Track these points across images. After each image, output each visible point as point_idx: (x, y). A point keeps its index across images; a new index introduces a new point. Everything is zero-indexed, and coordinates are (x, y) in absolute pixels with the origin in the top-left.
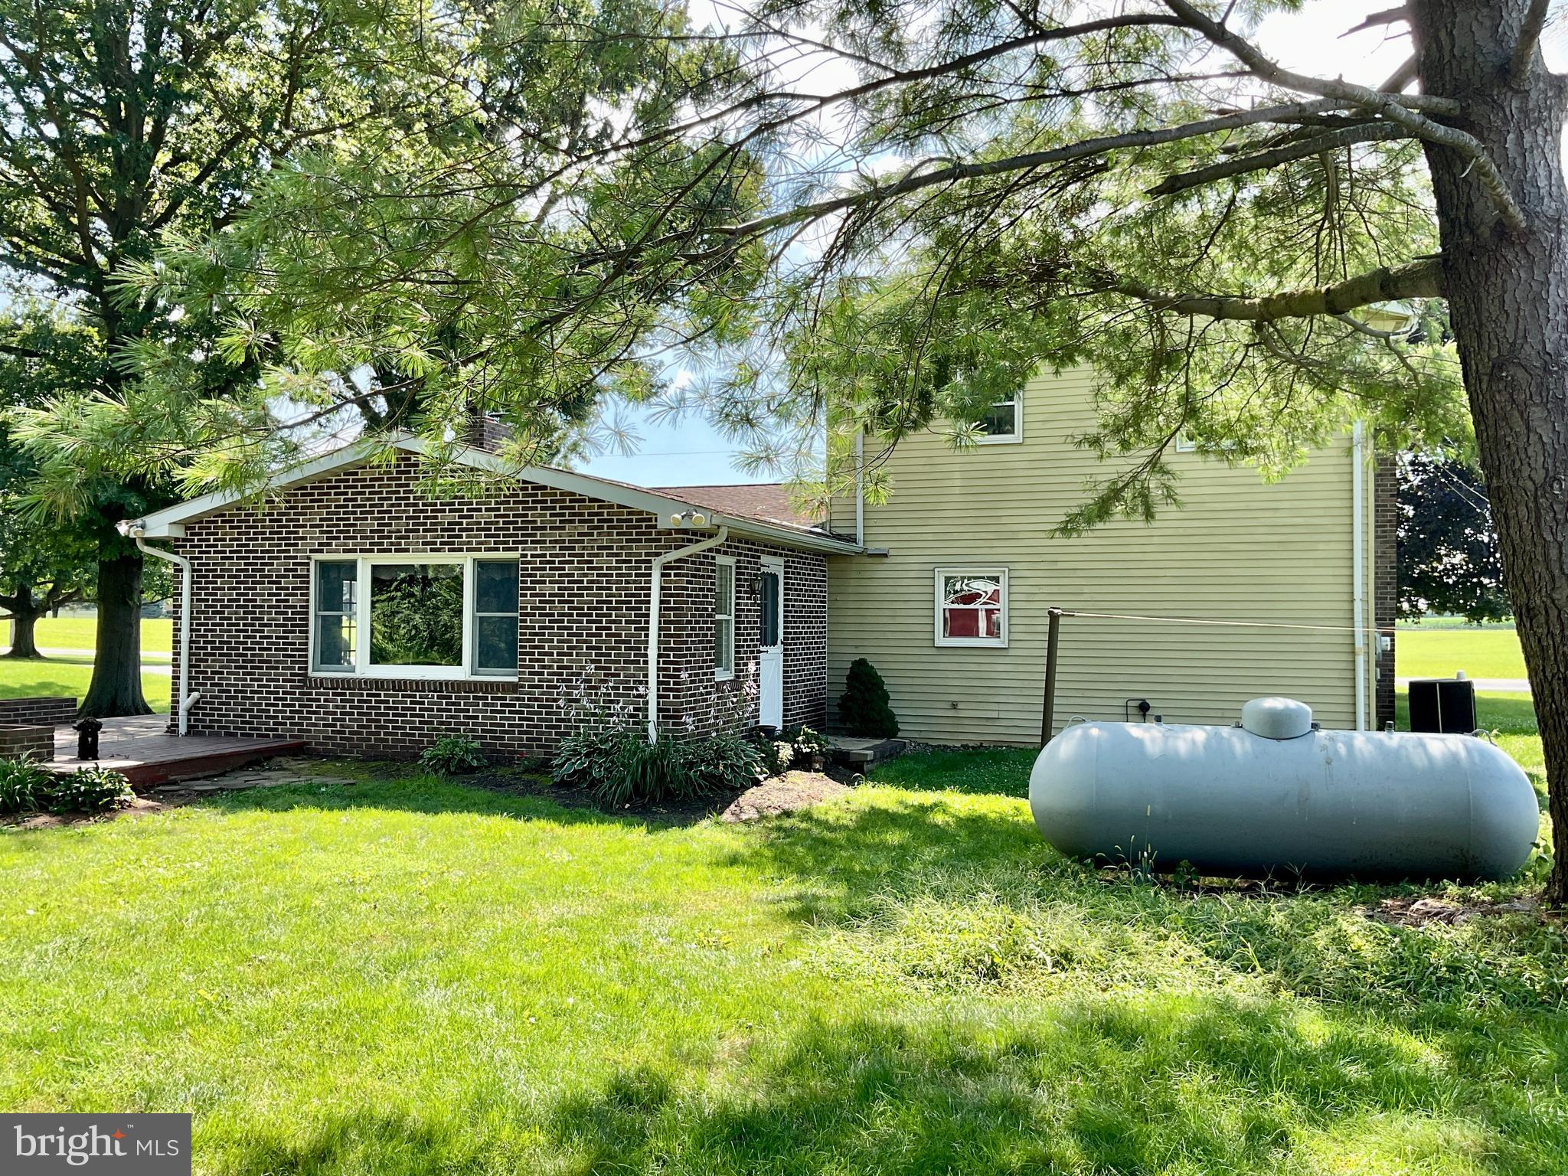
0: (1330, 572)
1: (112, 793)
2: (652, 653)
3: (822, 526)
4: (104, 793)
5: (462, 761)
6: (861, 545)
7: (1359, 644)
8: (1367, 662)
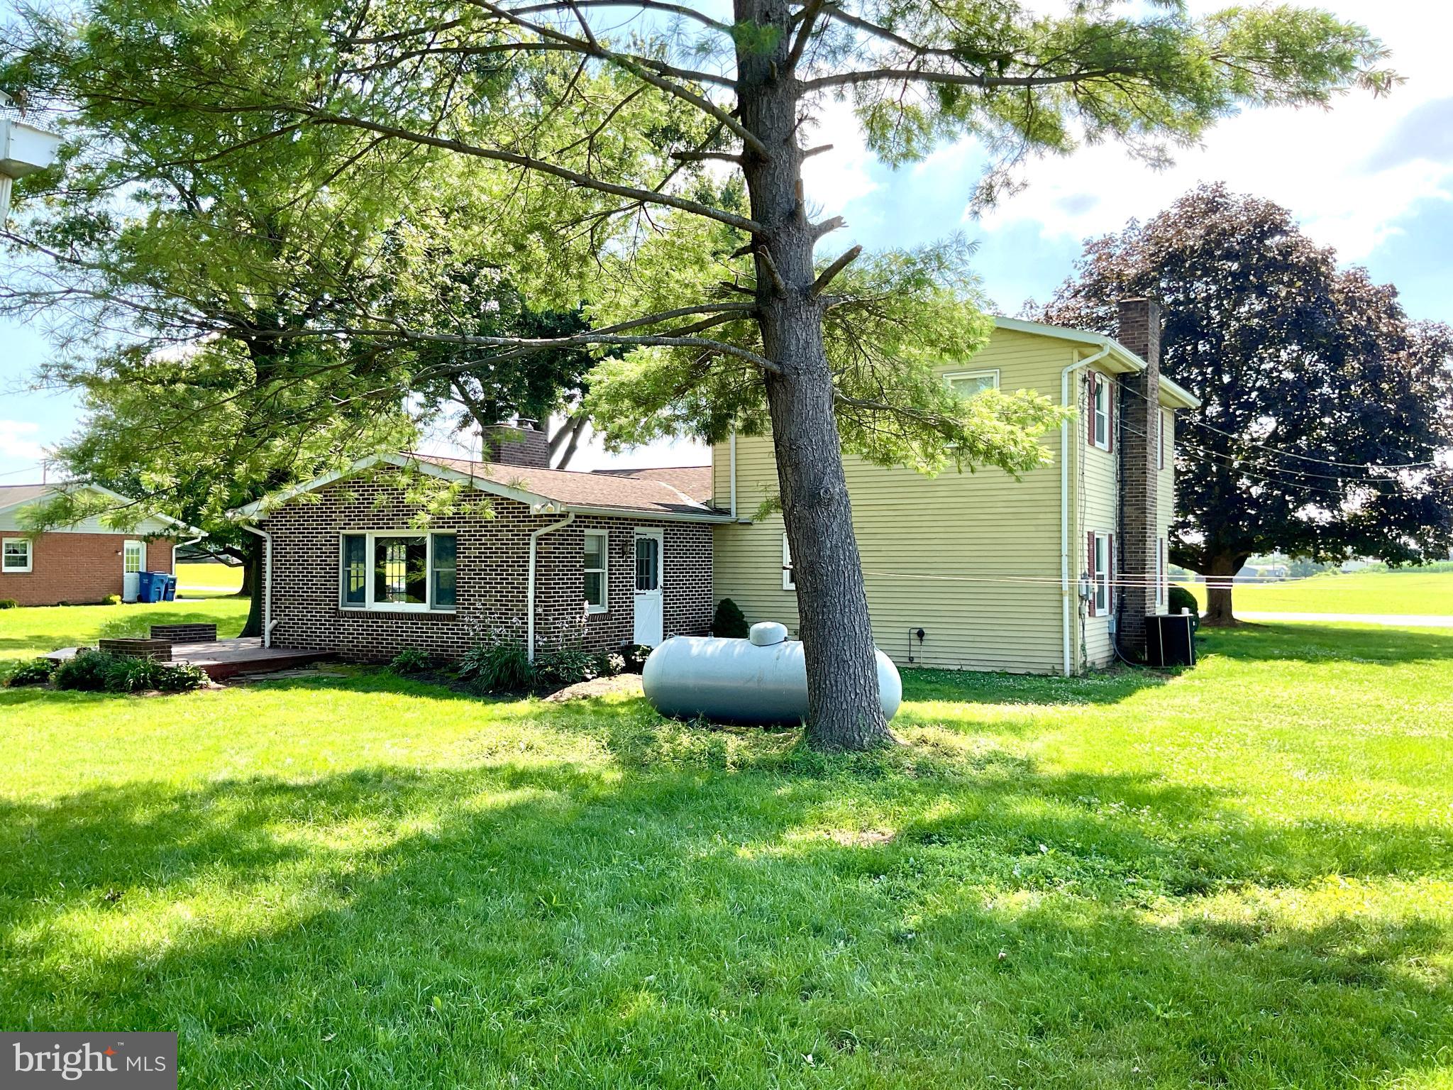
0: (1048, 535)
1: (195, 679)
2: (531, 594)
3: (706, 504)
4: (189, 679)
5: (415, 664)
6: (734, 515)
7: (1066, 588)
8: (1072, 601)
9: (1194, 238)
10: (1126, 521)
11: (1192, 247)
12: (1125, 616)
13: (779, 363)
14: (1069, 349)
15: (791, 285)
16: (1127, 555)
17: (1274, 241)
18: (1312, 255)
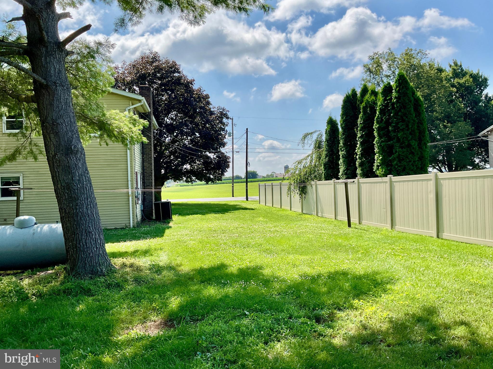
0: (122, 173)
7: (130, 193)
8: (132, 198)
9: (150, 69)
10: (145, 168)
11: (149, 73)
12: (145, 203)
13: (45, 79)
14: (128, 101)
15: (50, 40)
16: (146, 181)
17: (176, 75)
18: (188, 81)
